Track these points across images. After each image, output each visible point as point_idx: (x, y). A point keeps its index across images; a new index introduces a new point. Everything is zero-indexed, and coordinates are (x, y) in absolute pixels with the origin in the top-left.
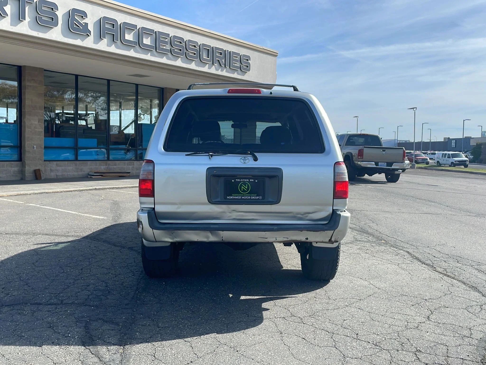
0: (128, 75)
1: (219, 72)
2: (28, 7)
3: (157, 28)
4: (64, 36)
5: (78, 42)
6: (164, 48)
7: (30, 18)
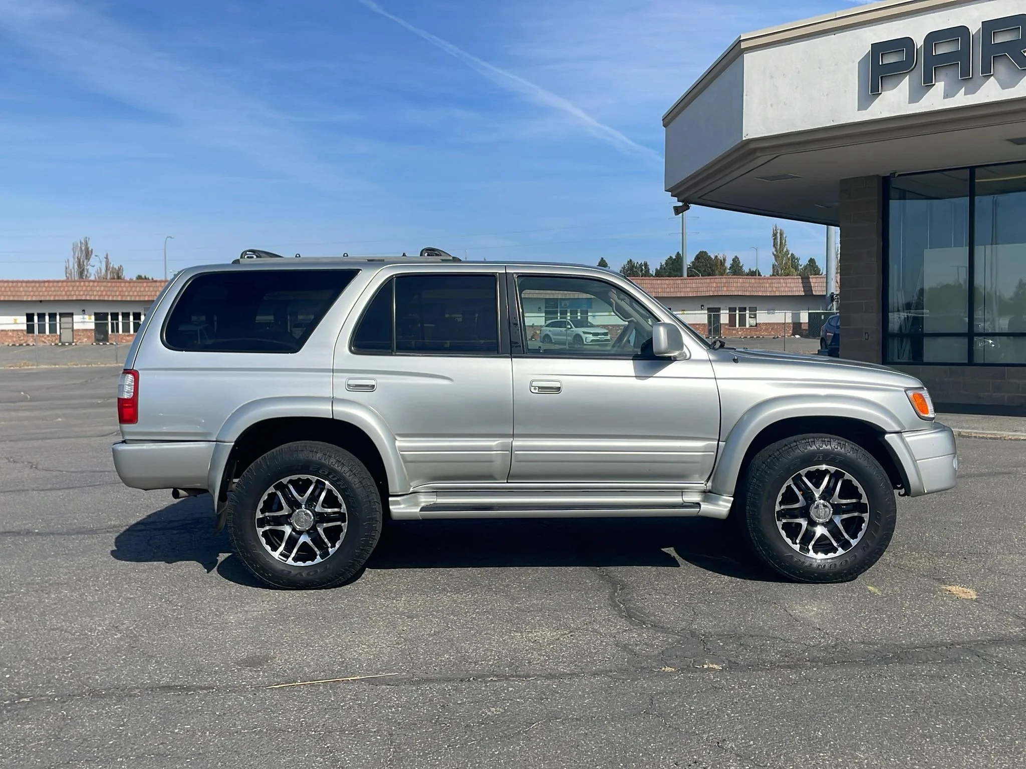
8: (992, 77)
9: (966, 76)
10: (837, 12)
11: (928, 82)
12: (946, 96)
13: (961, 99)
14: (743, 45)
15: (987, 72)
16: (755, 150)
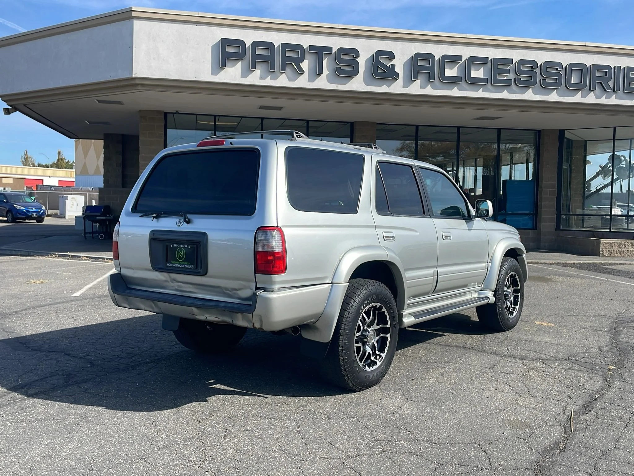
0: (474, 119)
1: (604, 100)
2: (326, 59)
3: (491, 53)
4: (367, 84)
5: (384, 89)
6: (505, 78)
7: (328, 71)
8: (284, 74)
9: (272, 69)
10: (200, 13)
11: (253, 67)
12: (261, 78)
13: (268, 82)
14: (134, 14)
15: (283, 70)
16: (136, 85)
